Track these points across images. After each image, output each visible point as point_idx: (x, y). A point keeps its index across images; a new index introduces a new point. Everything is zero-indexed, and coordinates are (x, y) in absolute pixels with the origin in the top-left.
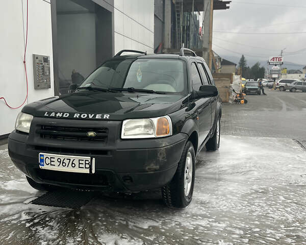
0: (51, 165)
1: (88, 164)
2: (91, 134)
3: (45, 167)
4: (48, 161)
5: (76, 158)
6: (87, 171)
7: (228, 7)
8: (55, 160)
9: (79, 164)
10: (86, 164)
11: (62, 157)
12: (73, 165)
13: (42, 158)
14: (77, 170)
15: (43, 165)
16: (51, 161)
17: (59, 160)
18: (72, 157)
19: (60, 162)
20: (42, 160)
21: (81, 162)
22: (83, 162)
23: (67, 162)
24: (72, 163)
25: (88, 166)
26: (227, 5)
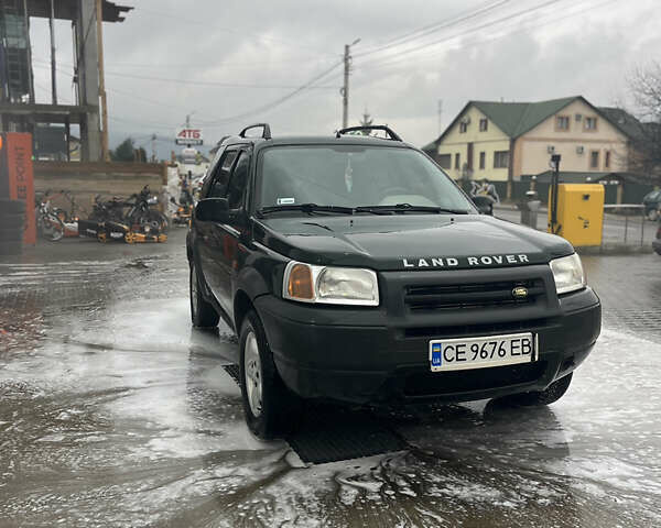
0: (457, 360)
1: (528, 345)
2: (521, 291)
3: (445, 367)
4: (451, 354)
5: (505, 339)
6: (527, 359)
7: (122, 19)
8: (467, 349)
9: (512, 347)
10: (523, 346)
11: (480, 340)
12: (502, 353)
13: (437, 350)
14: (508, 360)
15: (439, 364)
16: (458, 353)
17: (475, 348)
18: (498, 338)
19: (477, 351)
20: (437, 355)
21: (515, 344)
22: (519, 344)
23: (489, 348)
24: (500, 349)
25: (526, 349)
26: (122, 14)
